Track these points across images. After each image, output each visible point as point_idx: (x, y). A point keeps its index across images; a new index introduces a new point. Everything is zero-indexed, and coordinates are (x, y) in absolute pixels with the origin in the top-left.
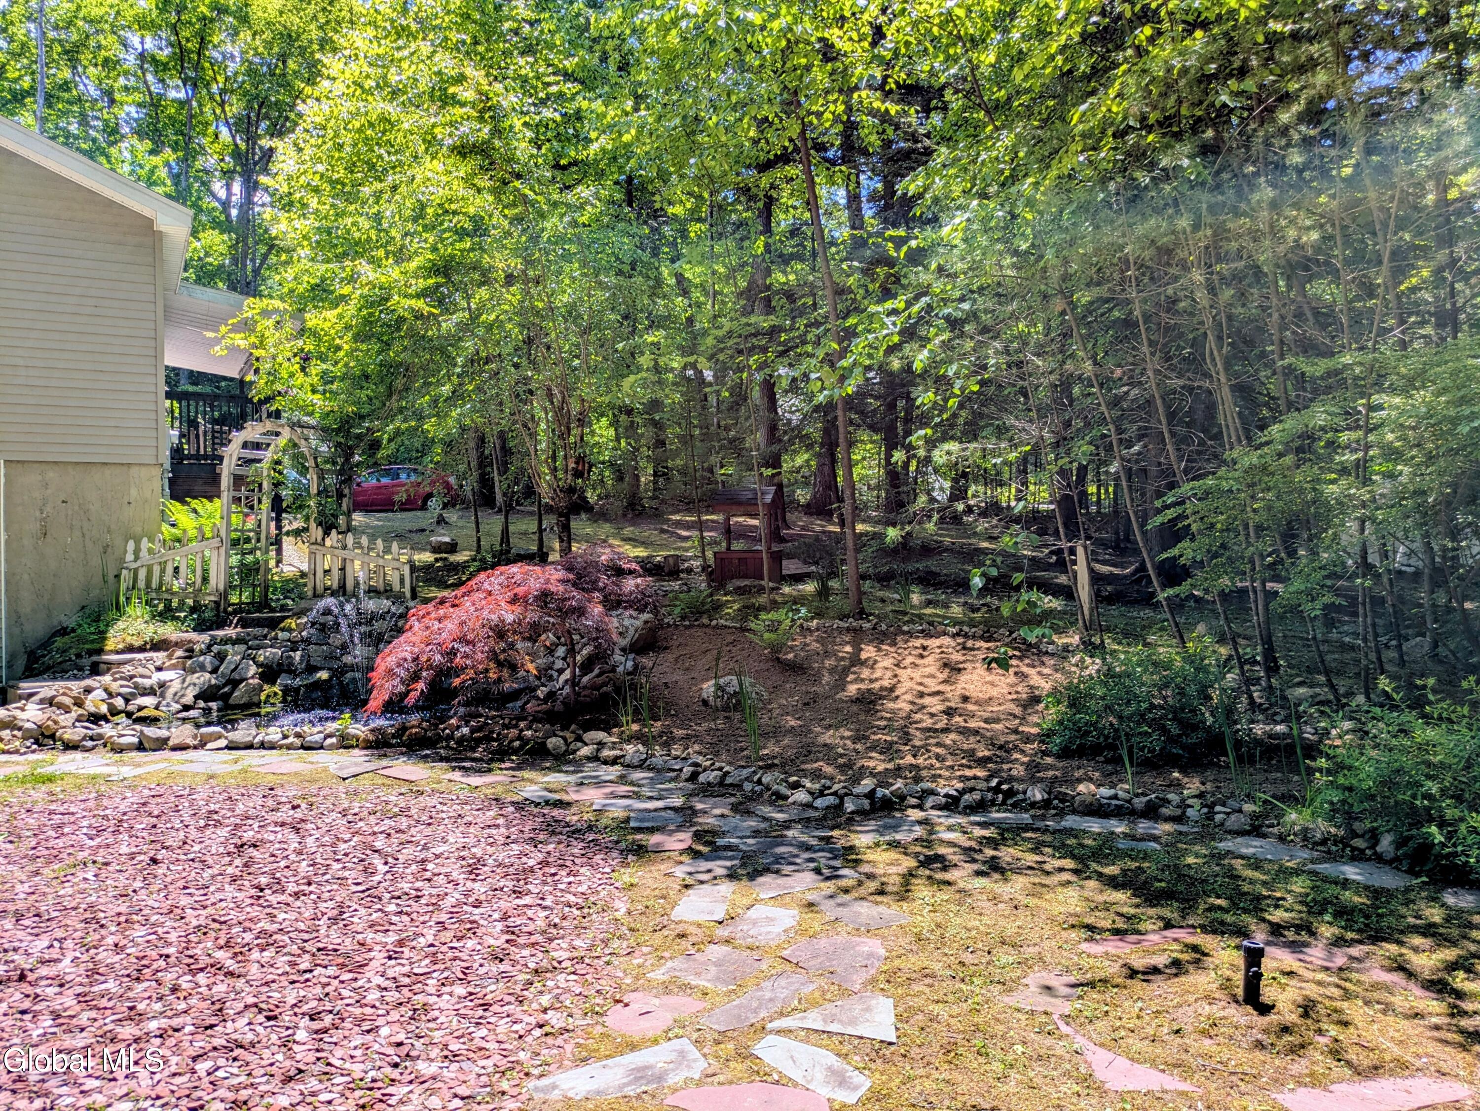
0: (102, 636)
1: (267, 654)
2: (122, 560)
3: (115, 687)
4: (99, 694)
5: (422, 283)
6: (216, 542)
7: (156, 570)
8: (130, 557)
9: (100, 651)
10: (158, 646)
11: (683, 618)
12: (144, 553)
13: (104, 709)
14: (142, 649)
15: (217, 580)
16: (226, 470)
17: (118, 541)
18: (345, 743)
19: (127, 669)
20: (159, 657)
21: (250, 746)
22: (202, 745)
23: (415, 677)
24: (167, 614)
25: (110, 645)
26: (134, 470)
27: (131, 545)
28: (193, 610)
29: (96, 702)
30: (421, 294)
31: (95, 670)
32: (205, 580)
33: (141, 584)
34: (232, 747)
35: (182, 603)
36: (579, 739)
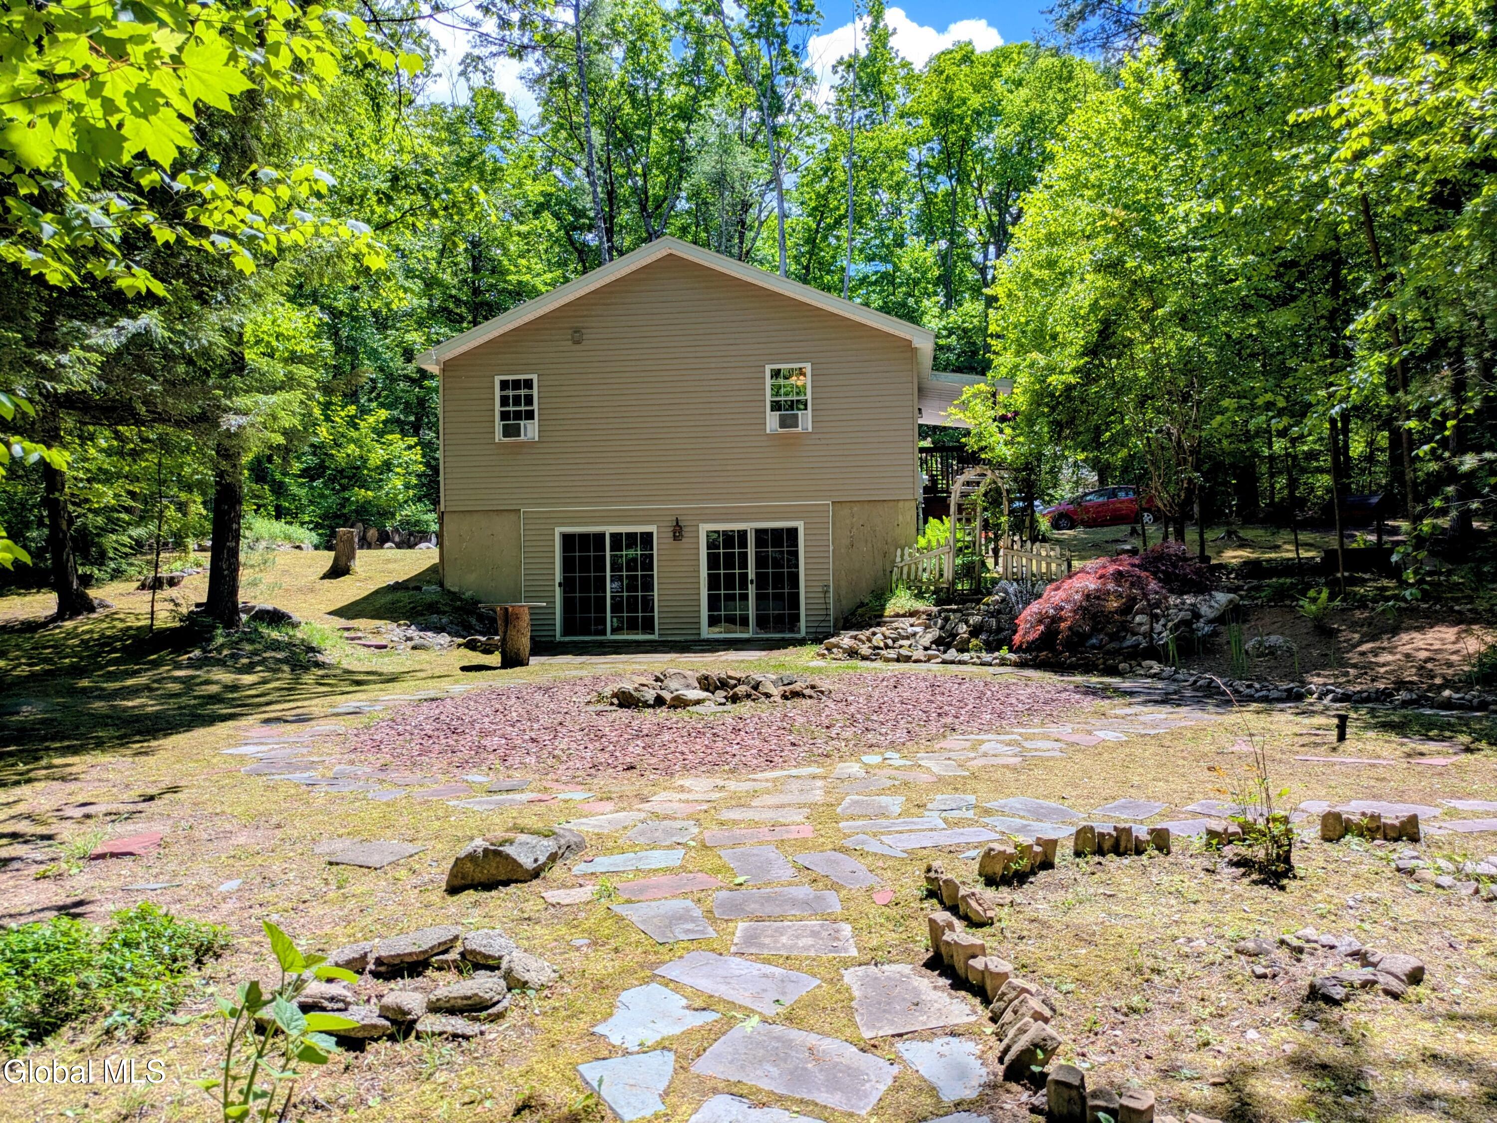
0: (883, 607)
1: (974, 619)
2: (894, 561)
3: (887, 633)
4: (879, 636)
5: (1074, 364)
6: (947, 549)
7: (913, 567)
8: (898, 559)
9: (882, 616)
10: (912, 614)
11: (1269, 600)
12: (906, 557)
13: (882, 645)
14: (904, 616)
15: (948, 574)
16: (953, 500)
17: (892, 549)
18: (1003, 663)
19: (895, 625)
20: (912, 620)
21: (952, 662)
22: (928, 661)
23: (1040, 622)
24: (919, 596)
25: (887, 613)
26: (901, 504)
27: (899, 552)
28: (934, 593)
29: (878, 640)
30: (1074, 371)
31: (879, 625)
32: (941, 575)
33: (905, 577)
34: (944, 662)
35: (928, 588)
36: (1140, 665)
